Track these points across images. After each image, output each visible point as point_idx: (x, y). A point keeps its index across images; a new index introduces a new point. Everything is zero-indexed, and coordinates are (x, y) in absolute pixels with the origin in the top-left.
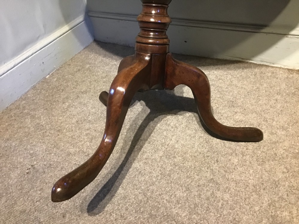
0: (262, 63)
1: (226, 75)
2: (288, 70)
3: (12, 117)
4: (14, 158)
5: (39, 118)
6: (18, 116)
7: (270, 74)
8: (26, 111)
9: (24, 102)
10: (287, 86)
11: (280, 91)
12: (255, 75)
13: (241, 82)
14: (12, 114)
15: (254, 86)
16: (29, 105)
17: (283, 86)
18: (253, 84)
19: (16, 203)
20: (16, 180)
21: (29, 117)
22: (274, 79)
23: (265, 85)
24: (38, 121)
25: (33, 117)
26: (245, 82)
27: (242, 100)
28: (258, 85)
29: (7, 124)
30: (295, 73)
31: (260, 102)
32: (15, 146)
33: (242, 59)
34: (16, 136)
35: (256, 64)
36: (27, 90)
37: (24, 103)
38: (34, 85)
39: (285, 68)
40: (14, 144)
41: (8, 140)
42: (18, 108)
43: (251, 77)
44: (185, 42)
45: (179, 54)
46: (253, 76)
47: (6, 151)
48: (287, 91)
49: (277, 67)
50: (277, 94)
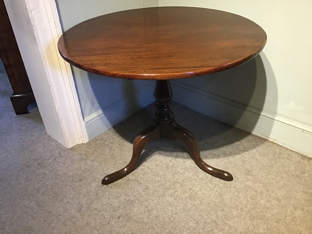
2: (302, 155)
3: (97, 145)
4: (95, 174)
5: (114, 150)
6: (101, 146)
7: (286, 156)
8: (107, 143)
9: (106, 136)
10: (295, 169)
11: (288, 171)
12: (274, 154)
13: (261, 157)
14: (98, 143)
15: (270, 162)
16: (109, 139)
17: (293, 168)
18: (270, 161)
19: (92, 203)
20: (94, 189)
21: (108, 147)
22: (288, 161)
23: (279, 164)
24: (113, 152)
25: (110, 148)
26: (264, 158)
27: (257, 171)
28: (273, 162)
29: (94, 149)
30: (306, 160)
31: (269, 176)
32: (97, 166)
34: (98, 159)
35: (279, 145)
37: (106, 137)
39: (301, 153)
40: (96, 164)
41: (93, 160)
42: (102, 139)
43: (271, 154)
44: (228, 115)
45: (222, 122)
46: (273, 154)
47: (91, 168)
48: (294, 173)
49: (294, 151)
50: (285, 173)
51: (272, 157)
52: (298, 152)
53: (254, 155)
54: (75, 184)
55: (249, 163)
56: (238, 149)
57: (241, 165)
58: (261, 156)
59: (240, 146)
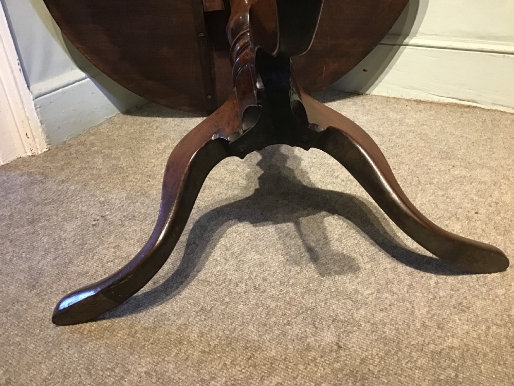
0: (494, 108)
1: (433, 121)
3: (71, 154)
4: (72, 206)
5: (118, 159)
6: (82, 154)
8: (96, 148)
9: (93, 137)
14: (73, 150)
15: (483, 135)
16: (102, 142)
18: (481, 133)
19: (71, 262)
20: (72, 233)
21: (100, 156)
24: (115, 162)
25: (107, 157)
26: (467, 130)
27: (464, 151)
28: (489, 135)
29: (63, 162)
31: (495, 155)
32: (74, 191)
33: (460, 100)
34: (76, 178)
36: (99, 123)
37: (93, 139)
38: (110, 118)
40: (73, 188)
41: (63, 181)
42: (82, 143)
44: (364, 70)
47: (59, 195)
54: (17, 230)
55: (440, 142)
57: (425, 146)
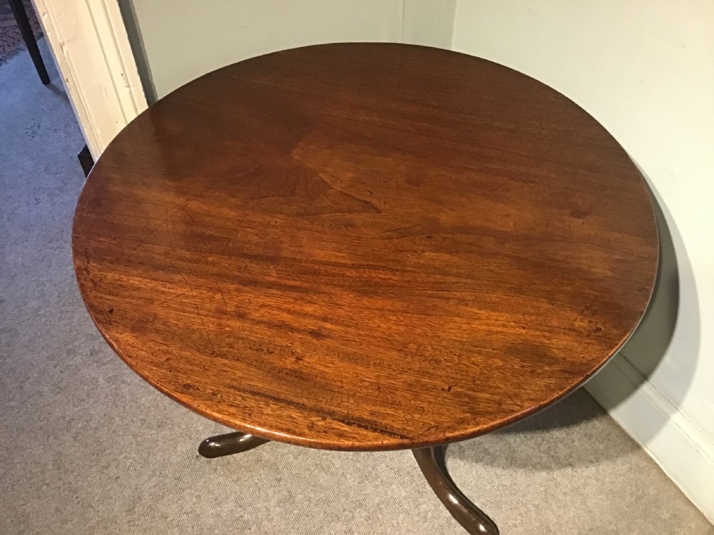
51: (627, 507)
52: (705, 514)
53: (585, 485)
55: (559, 507)
56: (552, 453)
57: (537, 507)
58: (601, 493)
59: (560, 445)
